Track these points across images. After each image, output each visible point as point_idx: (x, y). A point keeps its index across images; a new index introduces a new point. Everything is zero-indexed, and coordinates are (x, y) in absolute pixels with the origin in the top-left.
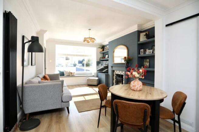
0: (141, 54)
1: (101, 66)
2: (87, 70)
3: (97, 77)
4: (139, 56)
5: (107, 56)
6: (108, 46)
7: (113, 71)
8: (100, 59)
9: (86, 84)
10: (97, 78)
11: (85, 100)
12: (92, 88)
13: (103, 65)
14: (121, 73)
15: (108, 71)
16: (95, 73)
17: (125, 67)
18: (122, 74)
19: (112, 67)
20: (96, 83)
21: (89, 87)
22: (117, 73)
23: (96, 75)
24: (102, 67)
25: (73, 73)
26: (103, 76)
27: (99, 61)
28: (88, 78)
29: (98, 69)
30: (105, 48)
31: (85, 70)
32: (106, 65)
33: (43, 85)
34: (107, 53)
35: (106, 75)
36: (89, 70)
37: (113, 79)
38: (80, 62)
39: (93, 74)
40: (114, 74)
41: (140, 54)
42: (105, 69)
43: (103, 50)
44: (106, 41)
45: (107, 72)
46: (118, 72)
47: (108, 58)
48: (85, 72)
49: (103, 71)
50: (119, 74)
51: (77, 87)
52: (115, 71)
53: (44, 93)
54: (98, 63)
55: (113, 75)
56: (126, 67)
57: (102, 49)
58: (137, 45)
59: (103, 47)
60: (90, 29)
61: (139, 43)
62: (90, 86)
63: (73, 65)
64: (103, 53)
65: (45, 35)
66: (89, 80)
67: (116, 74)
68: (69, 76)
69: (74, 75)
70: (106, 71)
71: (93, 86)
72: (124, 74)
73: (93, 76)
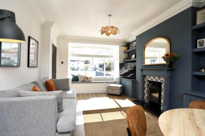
0: (198, 47)
1: (125, 70)
2: (107, 75)
3: (120, 84)
4: (195, 50)
5: (133, 56)
6: (134, 43)
7: (144, 76)
8: (124, 60)
9: (106, 93)
10: (120, 86)
11: (101, 121)
12: (113, 99)
13: (128, 69)
14: (157, 79)
15: (135, 75)
16: (117, 79)
17: (166, 71)
18: (159, 81)
19: (142, 70)
20: (118, 92)
21: (110, 98)
22: (149, 79)
23: (118, 81)
24: (127, 71)
25: (89, 78)
26: (128, 83)
27: (122, 62)
28: (108, 85)
29: (121, 74)
30: (131, 45)
31: (105, 75)
32: (131, 68)
33: (22, 101)
34: (134, 52)
35: (132, 81)
36: (110, 75)
37: (144, 88)
38: (101, 66)
39: (115, 80)
40: (145, 80)
41: (196, 47)
42: (130, 74)
43: (128, 49)
44: (132, 36)
45: (134, 77)
46: (152, 78)
47: (135, 57)
48: (105, 76)
49: (129, 76)
50: (154, 80)
51: (93, 97)
52: (148, 77)
53: (23, 116)
54: (121, 66)
55: (144, 82)
56: (168, 70)
57: (126, 47)
58: (190, 31)
59: (128, 45)
60: (110, 15)
61: (195, 27)
62: (111, 95)
63: (93, 69)
64: (128, 53)
65: (52, 28)
66: (109, 88)
67: (148, 81)
68: (84, 82)
69: (91, 80)
70: (131, 76)
71: (115, 97)
72: (162, 82)
73: (115, 83)
